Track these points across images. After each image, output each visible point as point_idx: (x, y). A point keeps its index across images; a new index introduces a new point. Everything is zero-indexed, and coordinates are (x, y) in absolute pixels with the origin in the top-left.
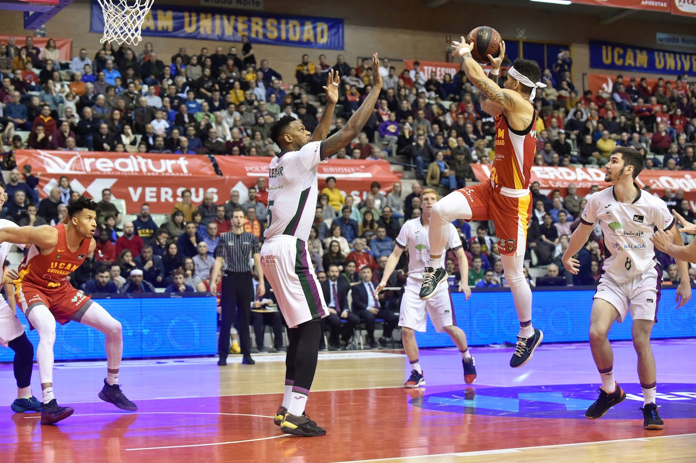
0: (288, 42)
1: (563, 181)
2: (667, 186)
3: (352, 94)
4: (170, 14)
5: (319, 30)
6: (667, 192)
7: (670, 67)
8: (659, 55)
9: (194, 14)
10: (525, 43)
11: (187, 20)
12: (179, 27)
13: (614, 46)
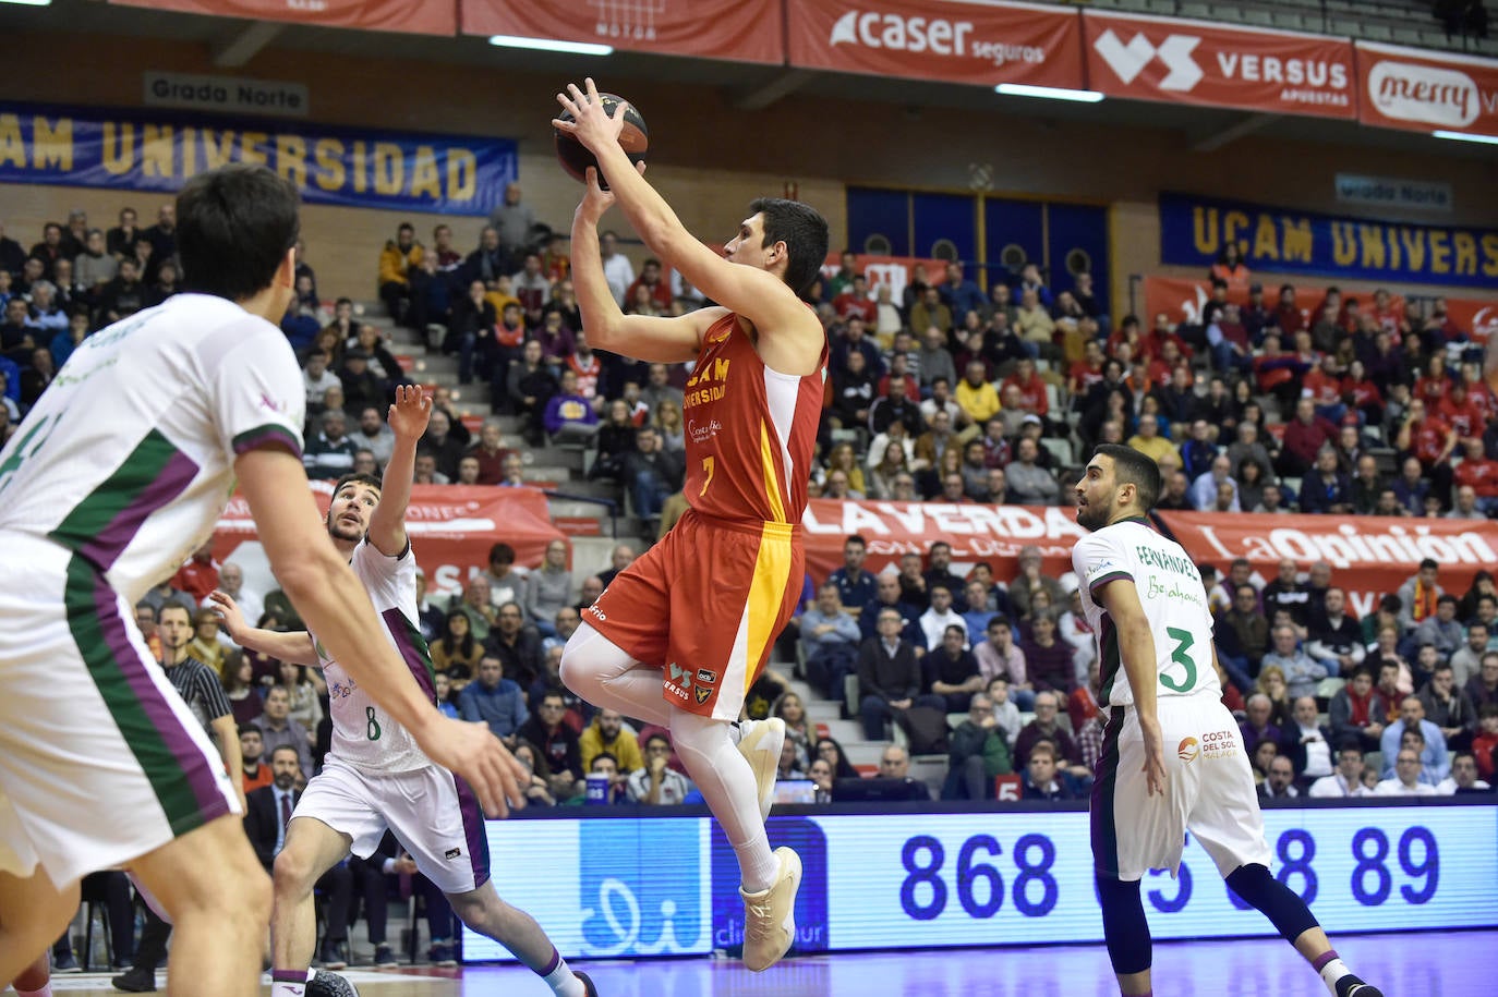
0: (371, 198)
1: (1007, 541)
2: (1289, 554)
3: (509, 327)
4: (66, 127)
5: (453, 167)
6: (1283, 568)
7: (1372, 262)
8: (1342, 230)
9: (127, 128)
10: (991, 202)
11: (109, 142)
12: (89, 160)
13: (1224, 207)
